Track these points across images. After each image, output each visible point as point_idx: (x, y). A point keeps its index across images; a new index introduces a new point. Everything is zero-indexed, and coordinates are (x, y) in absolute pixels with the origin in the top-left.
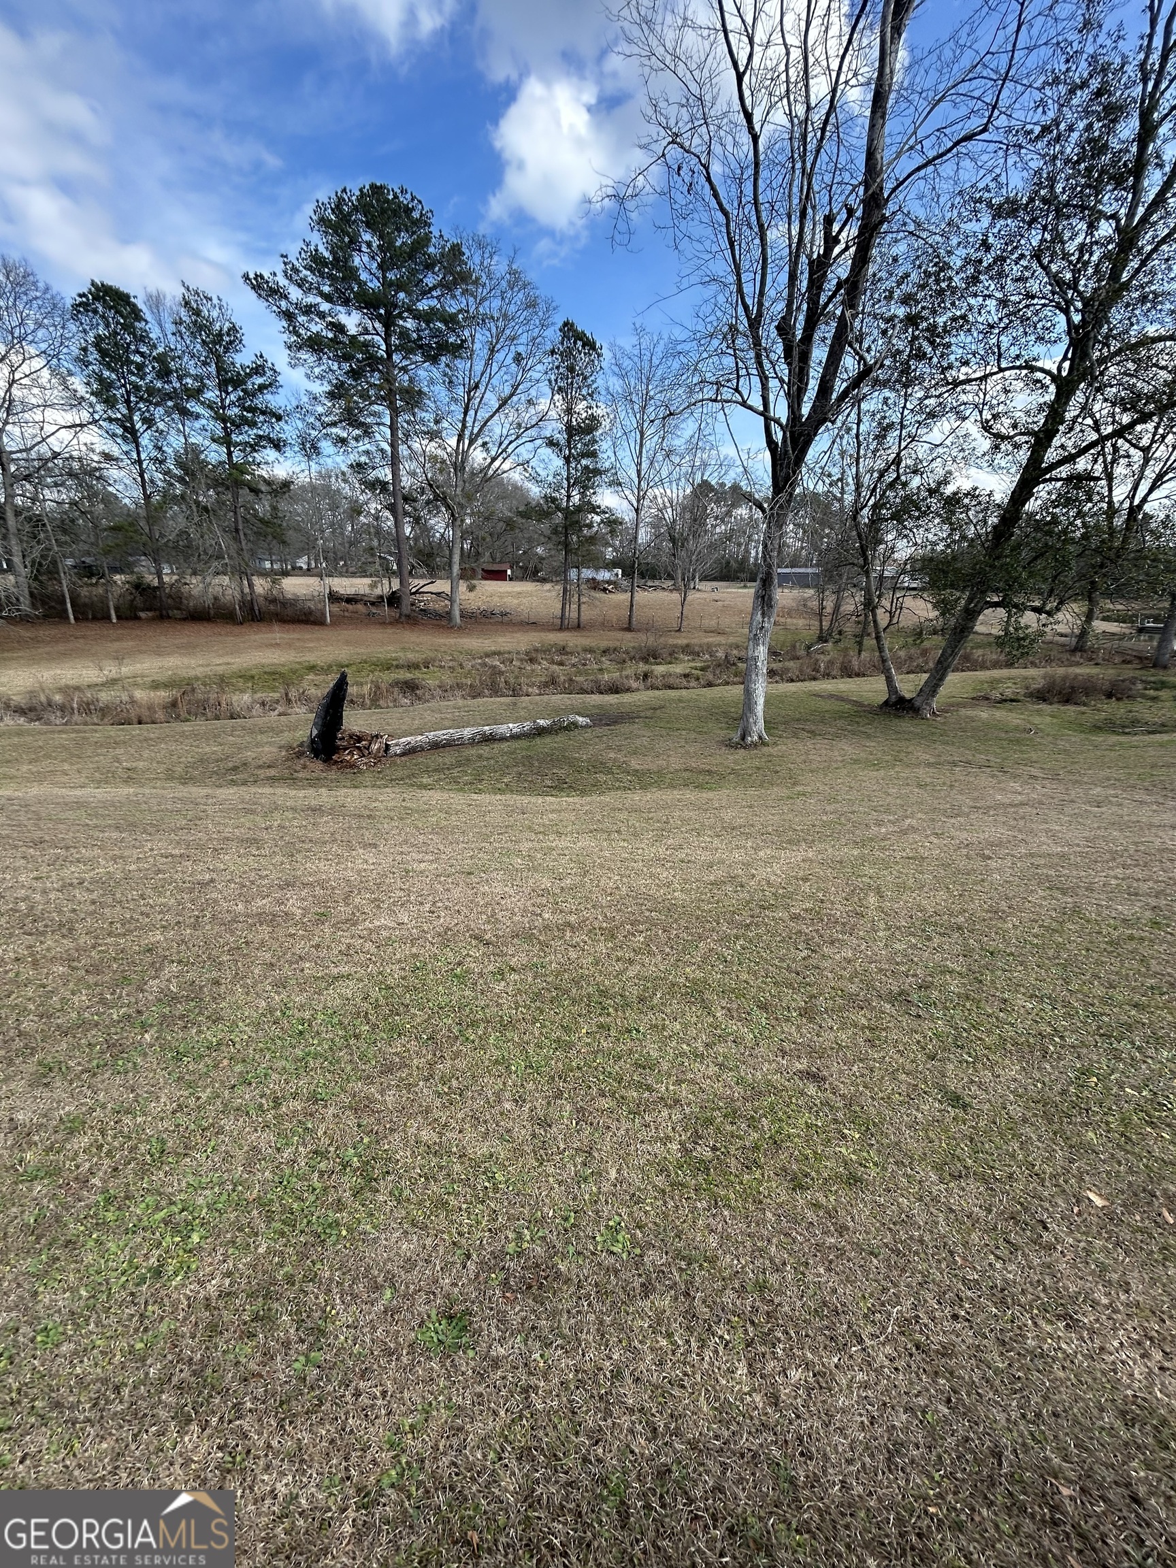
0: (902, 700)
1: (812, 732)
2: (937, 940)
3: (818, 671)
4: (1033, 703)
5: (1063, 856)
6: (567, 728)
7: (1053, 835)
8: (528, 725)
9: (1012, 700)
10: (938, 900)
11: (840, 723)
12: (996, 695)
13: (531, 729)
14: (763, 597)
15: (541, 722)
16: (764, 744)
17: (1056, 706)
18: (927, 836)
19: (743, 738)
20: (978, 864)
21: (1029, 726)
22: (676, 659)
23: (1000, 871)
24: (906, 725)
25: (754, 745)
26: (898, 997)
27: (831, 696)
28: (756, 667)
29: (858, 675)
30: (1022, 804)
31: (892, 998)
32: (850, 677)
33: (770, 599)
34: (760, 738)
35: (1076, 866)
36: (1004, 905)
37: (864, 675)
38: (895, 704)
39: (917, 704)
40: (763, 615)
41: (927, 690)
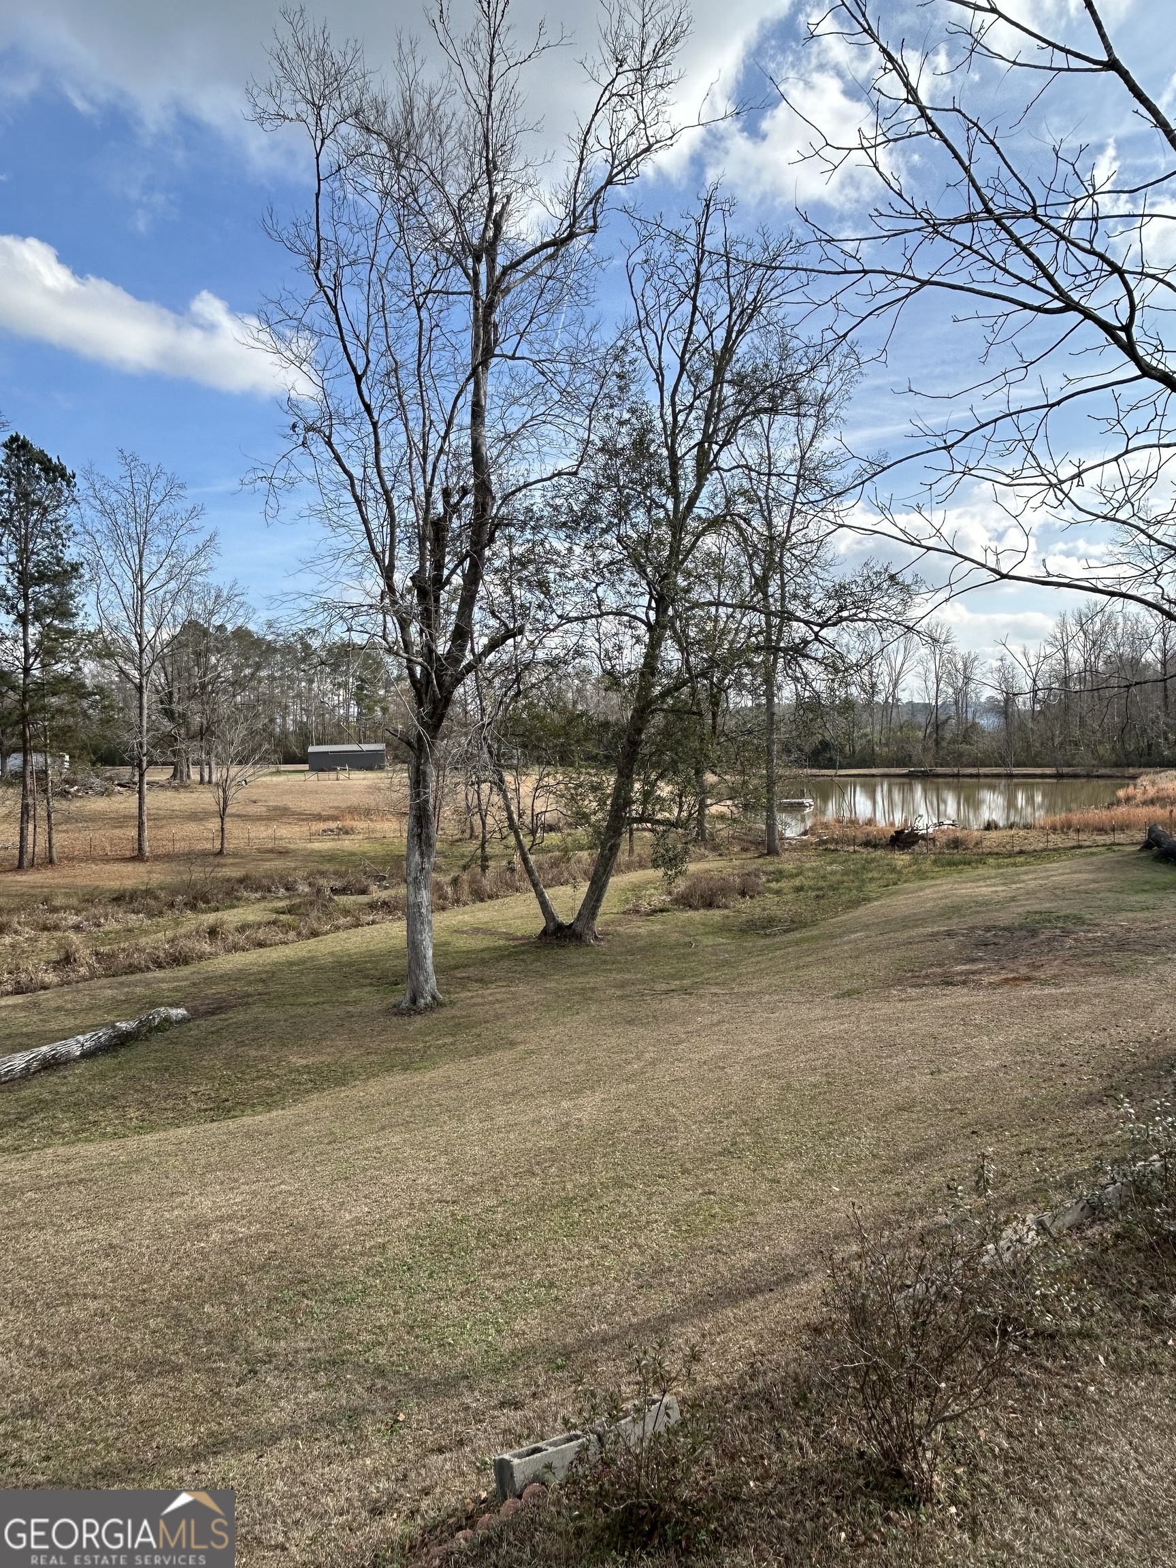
0: (560, 927)
1: (481, 981)
2: (726, 1122)
3: (446, 898)
4: (682, 910)
5: (768, 1055)
6: (159, 1028)
7: (754, 1042)
8: (103, 1034)
9: (662, 911)
10: (710, 1101)
11: (506, 964)
12: (644, 906)
13: (111, 1038)
14: (419, 836)
15: (123, 1025)
16: (441, 1005)
17: (702, 911)
18: (672, 1063)
19: (414, 1001)
20: (720, 1073)
21: (687, 939)
22: (238, 899)
23: (737, 1075)
24: (573, 955)
25: (429, 1008)
26: (725, 1152)
27: (477, 930)
28: (421, 914)
29: (491, 897)
30: (719, 1023)
31: (721, 1154)
32: (482, 900)
33: (429, 837)
34: (434, 997)
35: (777, 1060)
36: (750, 1094)
37: (497, 897)
38: (555, 933)
39: (579, 929)
40: (422, 855)
41: (586, 913)
